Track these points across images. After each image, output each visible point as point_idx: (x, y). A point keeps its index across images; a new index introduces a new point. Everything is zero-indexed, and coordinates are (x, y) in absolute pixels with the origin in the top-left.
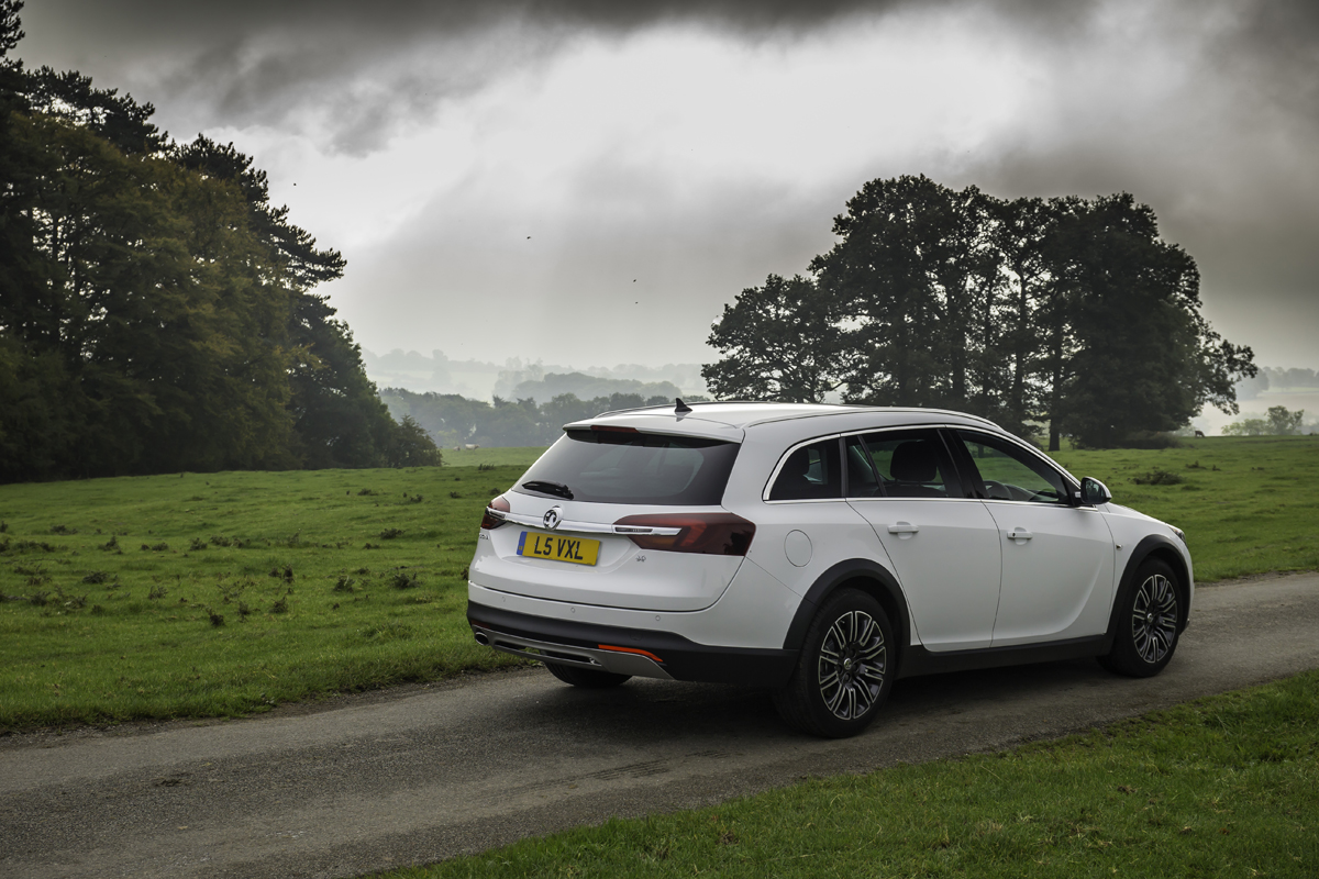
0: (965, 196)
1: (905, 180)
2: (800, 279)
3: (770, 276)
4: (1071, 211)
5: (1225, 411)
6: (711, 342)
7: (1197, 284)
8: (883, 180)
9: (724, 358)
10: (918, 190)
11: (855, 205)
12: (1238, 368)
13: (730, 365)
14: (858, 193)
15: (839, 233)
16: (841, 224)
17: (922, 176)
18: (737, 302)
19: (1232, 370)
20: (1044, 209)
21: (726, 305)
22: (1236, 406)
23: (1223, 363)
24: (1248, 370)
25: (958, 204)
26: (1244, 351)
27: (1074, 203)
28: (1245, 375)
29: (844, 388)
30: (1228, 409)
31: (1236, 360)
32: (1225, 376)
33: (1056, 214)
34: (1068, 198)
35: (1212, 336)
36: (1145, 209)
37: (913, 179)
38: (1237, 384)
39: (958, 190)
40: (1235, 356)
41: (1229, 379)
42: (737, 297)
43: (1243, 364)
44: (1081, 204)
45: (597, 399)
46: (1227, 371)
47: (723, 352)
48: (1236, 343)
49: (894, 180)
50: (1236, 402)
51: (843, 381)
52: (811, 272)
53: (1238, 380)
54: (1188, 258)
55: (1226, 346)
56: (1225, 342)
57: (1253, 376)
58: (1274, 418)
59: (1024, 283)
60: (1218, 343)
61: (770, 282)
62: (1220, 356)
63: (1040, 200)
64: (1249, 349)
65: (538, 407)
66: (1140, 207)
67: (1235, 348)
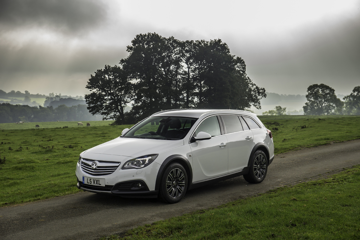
0: (169, 39)
1: (149, 34)
2: (117, 67)
3: (106, 66)
4: (203, 45)
5: (257, 108)
6: (88, 87)
7: (245, 68)
8: (142, 34)
9: (92, 92)
10: (155, 38)
11: (134, 42)
12: (261, 94)
13: (94, 94)
14: (135, 39)
15: (129, 51)
16: (129, 48)
17: (155, 33)
18: (95, 74)
19: (259, 95)
20: (194, 44)
21: (91, 75)
22: (260, 106)
23: (256, 93)
24: (264, 95)
25: (168, 43)
26: (262, 89)
27: (203, 42)
28: (263, 97)
29: (133, 102)
30: (258, 107)
31: (260, 92)
32: (257, 97)
33: (198, 45)
34: (201, 40)
35: (253, 85)
36: (225, 44)
37: (152, 34)
38: (261, 100)
39: (167, 38)
40: (260, 91)
41: (258, 98)
42: (95, 73)
43: (262, 93)
44: (206, 42)
45: (73, 106)
46: (257, 95)
47: (91, 91)
48: (260, 87)
49: (146, 34)
50: (260, 105)
51: (132, 100)
52: (120, 64)
53: (261, 99)
54: (242, 60)
55: (257, 88)
56: (257, 87)
57: (265, 97)
58: (278, 110)
59: (189, 68)
60: (255, 87)
61: (106, 67)
62: (255, 91)
63: (193, 41)
64: (264, 89)
65: (54, 109)
66: (223, 43)
67: (260, 88)
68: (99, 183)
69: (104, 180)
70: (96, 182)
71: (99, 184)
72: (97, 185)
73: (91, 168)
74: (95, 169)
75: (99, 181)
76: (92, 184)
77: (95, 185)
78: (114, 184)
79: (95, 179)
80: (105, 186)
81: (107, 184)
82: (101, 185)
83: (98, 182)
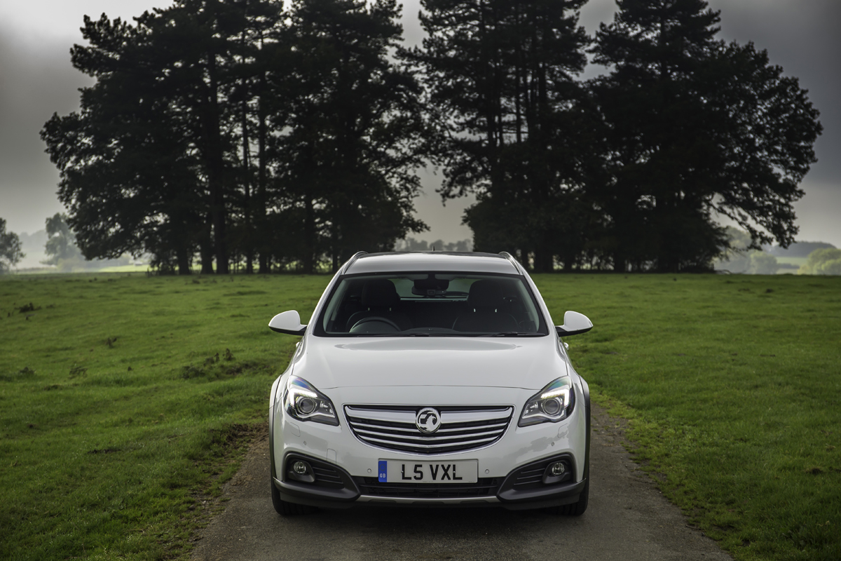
68: (454, 474)
69: (475, 462)
70: (441, 472)
71: (455, 478)
72: (446, 481)
73: (417, 431)
74: (434, 434)
75: (454, 470)
76: (427, 479)
77: (438, 480)
78: (504, 473)
79: (440, 464)
80: (476, 481)
81: (483, 475)
82: (461, 478)
83: (450, 472)
